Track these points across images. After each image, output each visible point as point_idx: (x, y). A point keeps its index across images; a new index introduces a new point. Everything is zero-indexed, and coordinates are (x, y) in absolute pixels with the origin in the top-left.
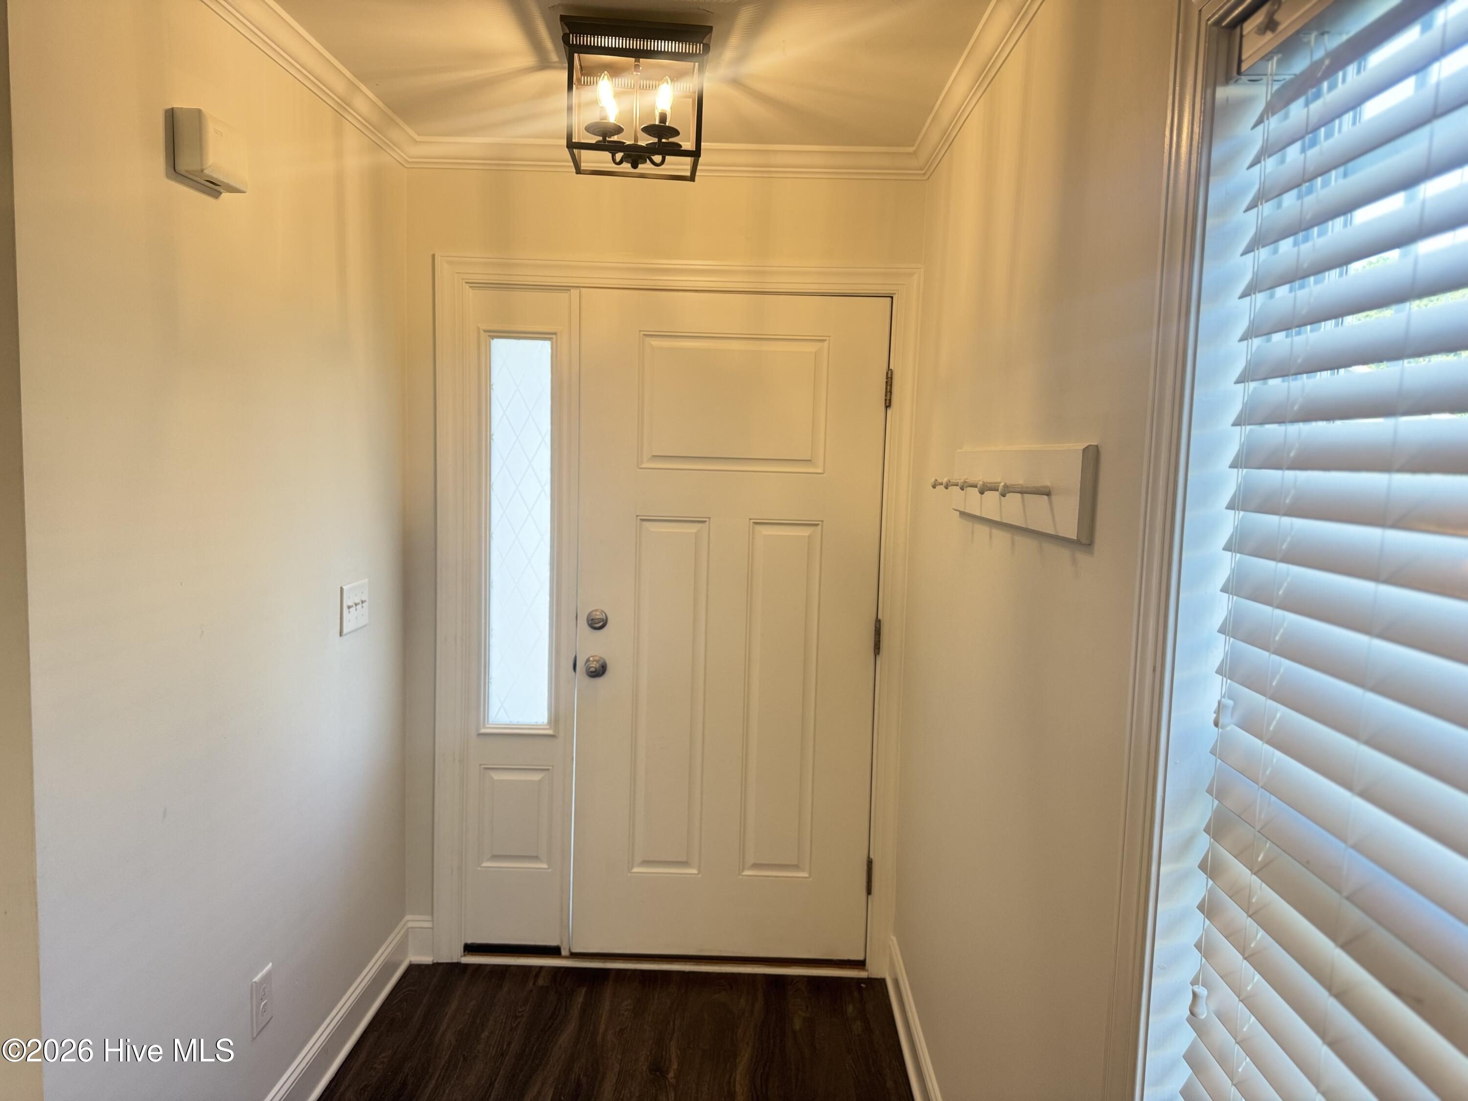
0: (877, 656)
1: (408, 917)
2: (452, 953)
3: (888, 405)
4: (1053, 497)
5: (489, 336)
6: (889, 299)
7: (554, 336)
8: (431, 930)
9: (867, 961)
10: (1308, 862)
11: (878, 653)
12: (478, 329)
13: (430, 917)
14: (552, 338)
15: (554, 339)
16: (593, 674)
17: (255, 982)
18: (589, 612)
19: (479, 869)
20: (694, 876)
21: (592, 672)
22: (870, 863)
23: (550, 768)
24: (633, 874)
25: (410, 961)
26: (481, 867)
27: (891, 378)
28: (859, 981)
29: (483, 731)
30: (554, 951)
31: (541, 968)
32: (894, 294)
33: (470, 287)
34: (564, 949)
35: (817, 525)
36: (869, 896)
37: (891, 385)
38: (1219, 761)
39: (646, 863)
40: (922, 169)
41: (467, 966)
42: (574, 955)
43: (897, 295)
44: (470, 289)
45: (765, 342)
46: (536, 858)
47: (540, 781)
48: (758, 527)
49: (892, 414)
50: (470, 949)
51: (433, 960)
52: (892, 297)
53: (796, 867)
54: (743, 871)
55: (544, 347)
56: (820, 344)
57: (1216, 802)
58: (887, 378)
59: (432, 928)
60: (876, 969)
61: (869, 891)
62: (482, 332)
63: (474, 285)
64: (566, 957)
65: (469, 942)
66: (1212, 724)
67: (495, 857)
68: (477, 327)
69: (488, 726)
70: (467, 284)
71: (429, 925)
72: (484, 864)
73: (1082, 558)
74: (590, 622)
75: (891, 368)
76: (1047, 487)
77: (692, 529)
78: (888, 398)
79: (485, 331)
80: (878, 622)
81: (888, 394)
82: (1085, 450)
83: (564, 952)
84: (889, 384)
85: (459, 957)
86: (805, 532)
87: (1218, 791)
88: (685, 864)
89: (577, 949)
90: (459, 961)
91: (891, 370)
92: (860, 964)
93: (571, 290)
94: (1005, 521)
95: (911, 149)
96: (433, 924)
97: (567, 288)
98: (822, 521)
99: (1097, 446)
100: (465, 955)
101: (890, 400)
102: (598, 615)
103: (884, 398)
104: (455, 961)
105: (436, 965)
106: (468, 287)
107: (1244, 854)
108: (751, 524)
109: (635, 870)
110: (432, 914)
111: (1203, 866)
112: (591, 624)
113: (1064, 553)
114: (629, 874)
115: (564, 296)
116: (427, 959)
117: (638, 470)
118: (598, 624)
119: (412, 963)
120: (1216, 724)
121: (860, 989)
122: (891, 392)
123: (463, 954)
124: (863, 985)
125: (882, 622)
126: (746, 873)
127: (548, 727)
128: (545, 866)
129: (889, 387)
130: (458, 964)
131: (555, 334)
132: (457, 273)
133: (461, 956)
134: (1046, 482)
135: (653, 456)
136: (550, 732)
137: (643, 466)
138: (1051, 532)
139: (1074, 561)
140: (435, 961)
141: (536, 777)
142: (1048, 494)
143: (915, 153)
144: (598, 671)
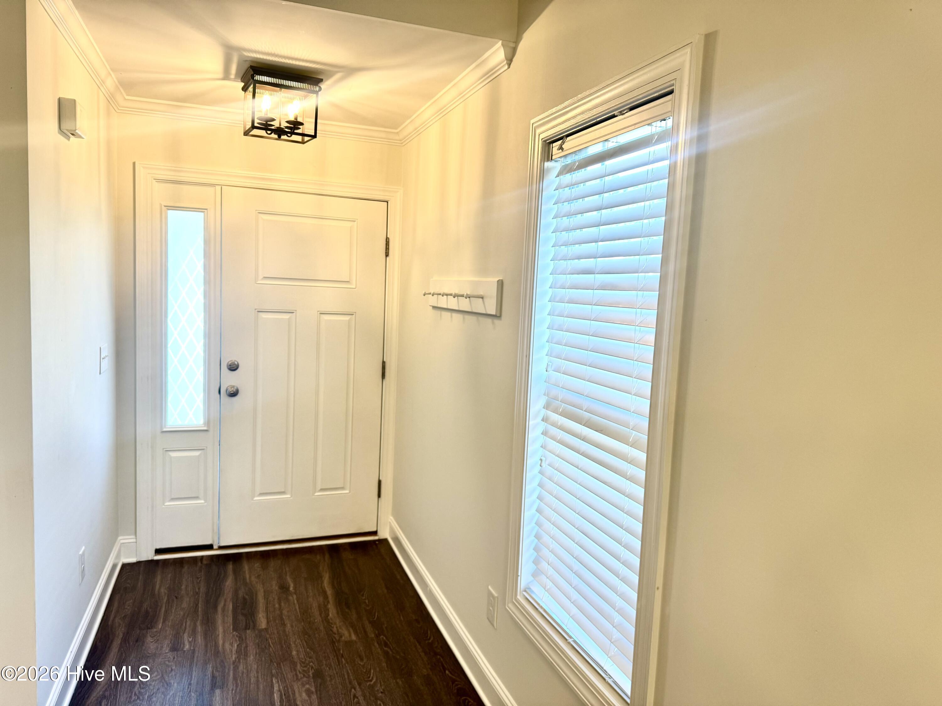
0: (383, 380)
1: (120, 538)
2: (148, 555)
3: (387, 255)
4: (485, 299)
5: (167, 209)
6: (386, 203)
7: (206, 211)
8: (135, 543)
9: (378, 531)
10: (574, 405)
11: (384, 378)
12: (161, 205)
13: (134, 537)
14: (205, 212)
15: (206, 212)
16: (232, 395)
17: (81, 554)
18: (228, 362)
19: (163, 506)
20: (289, 499)
21: (232, 394)
22: (380, 482)
23: (205, 448)
24: (254, 501)
25: (123, 562)
26: (165, 505)
27: (389, 242)
28: (374, 541)
29: (165, 430)
30: (209, 547)
31: (202, 557)
32: (389, 200)
33: (156, 181)
34: (215, 545)
35: (353, 314)
36: (379, 499)
37: (388, 245)
38: (547, 384)
39: (261, 494)
40: (401, 141)
41: (158, 561)
42: (221, 548)
43: (390, 201)
44: (156, 183)
45: (324, 220)
46: (197, 498)
47: (199, 456)
48: (322, 315)
49: (389, 260)
50: (159, 551)
51: (137, 560)
52: (387, 202)
53: (343, 488)
54: (315, 493)
55: (200, 216)
56: (353, 223)
57: (547, 397)
58: (386, 242)
59: (136, 542)
60: (384, 534)
61: (379, 496)
62: (163, 207)
63: (159, 181)
64: (216, 550)
65: (158, 547)
66: (546, 371)
67: (173, 499)
68: (160, 203)
69: (168, 427)
70: (155, 180)
71: (134, 540)
72: (167, 504)
73: (497, 321)
74: (229, 367)
75: (388, 237)
76: (481, 295)
77: (286, 316)
78: (387, 252)
79: (165, 206)
80: (384, 363)
81: (387, 250)
82: (498, 281)
83: (215, 547)
84: (387, 245)
85: (153, 556)
86: (347, 318)
87: (547, 394)
88: (283, 493)
89: (223, 544)
90: (153, 559)
91: (388, 238)
92: (375, 533)
93: (216, 187)
94: (461, 309)
95: (396, 131)
96: (136, 540)
97: (214, 185)
98: (356, 313)
99: (502, 280)
100: (156, 555)
101: (388, 253)
102: (234, 364)
103: (385, 251)
104: (150, 559)
105: (139, 563)
106: (155, 182)
107: (555, 411)
108: (319, 314)
109: (256, 499)
110: (136, 536)
111: (543, 420)
112: (230, 368)
113: (489, 321)
114: (252, 501)
115: (211, 189)
116: (133, 560)
117: (256, 284)
118: (233, 368)
119: (124, 563)
120: (547, 371)
121: (376, 545)
122: (388, 249)
123: (154, 555)
124: (377, 542)
125: (386, 363)
126: (316, 494)
127: (203, 426)
128: (203, 501)
129: (387, 246)
130: (152, 561)
131: (206, 209)
132: (149, 173)
133: (154, 556)
134: (481, 293)
135: (264, 277)
136: (205, 428)
137: (258, 282)
138: (484, 312)
139: (493, 323)
140: (138, 561)
141: (197, 453)
142: (482, 298)
143: (397, 133)
144: (234, 394)
